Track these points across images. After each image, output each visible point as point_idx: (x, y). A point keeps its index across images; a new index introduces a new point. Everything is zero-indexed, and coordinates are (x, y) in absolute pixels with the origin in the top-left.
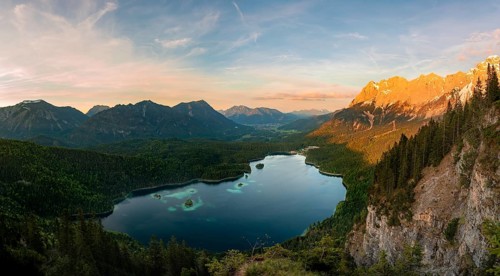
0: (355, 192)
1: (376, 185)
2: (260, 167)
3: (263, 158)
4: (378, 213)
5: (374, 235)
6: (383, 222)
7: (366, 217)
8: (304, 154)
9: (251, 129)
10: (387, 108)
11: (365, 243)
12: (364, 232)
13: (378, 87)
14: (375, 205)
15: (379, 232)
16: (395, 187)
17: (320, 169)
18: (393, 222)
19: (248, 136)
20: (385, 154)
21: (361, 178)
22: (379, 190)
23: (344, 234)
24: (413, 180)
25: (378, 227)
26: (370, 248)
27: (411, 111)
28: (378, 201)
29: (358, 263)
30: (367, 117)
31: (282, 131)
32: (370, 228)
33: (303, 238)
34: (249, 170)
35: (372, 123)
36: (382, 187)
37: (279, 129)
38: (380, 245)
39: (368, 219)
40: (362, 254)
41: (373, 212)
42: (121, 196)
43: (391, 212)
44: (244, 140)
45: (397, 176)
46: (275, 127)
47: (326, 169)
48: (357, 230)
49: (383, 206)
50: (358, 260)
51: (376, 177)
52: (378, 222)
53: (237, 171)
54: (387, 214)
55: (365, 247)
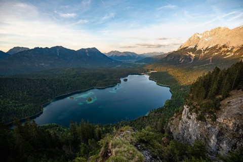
0: (177, 96)
1: (191, 95)
2: (126, 80)
3: (127, 76)
4: (190, 110)
5: (186, 122)
6: (194, 116)
7: (182, 111)
8: (149, 75)
9: (121, 62)
10: (207, 49)
11: (180, 126)
12: (180, 119)
13: (201, 37)
14: (189, 105)
15: (190, 122)
16: (205, 98)
17: (157, 82)
18: (200, 118)
19: (119, 66)
20: (200, 78)
21: (182, 89)
22: (193, 98)
23: (169, 118)
24: (221, 96)
25: (190, 118)
26: (183, 130)
27: (228, 51)
28: (192, 104)
29: (175, 137)
30: (190, 56)
31: (137, 63)
32: (184, 117)
33: (146, 117)
34: (120, 82)
35: (192, 59)
36: (195, 97)
37: (136, 62)
38: (190, 130)
39: (184, 112)
40: (178, 132)
41: (187, 109)
42: (48, 101)
43: (200, 112)
44: (117, 68)
45: (207, 92)
46: (133, 61)
47: (160, 83)
48: (176, 117)
49: (194, 107)
50: (175, 134)
51: (192, 90)
52: (190, 116)
53: (114, 83)
54: (196, 112)
55: (180, 128)
